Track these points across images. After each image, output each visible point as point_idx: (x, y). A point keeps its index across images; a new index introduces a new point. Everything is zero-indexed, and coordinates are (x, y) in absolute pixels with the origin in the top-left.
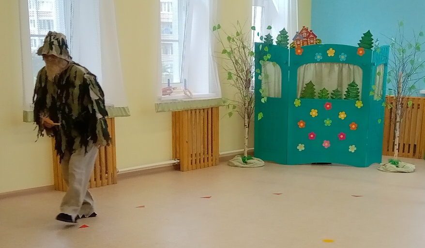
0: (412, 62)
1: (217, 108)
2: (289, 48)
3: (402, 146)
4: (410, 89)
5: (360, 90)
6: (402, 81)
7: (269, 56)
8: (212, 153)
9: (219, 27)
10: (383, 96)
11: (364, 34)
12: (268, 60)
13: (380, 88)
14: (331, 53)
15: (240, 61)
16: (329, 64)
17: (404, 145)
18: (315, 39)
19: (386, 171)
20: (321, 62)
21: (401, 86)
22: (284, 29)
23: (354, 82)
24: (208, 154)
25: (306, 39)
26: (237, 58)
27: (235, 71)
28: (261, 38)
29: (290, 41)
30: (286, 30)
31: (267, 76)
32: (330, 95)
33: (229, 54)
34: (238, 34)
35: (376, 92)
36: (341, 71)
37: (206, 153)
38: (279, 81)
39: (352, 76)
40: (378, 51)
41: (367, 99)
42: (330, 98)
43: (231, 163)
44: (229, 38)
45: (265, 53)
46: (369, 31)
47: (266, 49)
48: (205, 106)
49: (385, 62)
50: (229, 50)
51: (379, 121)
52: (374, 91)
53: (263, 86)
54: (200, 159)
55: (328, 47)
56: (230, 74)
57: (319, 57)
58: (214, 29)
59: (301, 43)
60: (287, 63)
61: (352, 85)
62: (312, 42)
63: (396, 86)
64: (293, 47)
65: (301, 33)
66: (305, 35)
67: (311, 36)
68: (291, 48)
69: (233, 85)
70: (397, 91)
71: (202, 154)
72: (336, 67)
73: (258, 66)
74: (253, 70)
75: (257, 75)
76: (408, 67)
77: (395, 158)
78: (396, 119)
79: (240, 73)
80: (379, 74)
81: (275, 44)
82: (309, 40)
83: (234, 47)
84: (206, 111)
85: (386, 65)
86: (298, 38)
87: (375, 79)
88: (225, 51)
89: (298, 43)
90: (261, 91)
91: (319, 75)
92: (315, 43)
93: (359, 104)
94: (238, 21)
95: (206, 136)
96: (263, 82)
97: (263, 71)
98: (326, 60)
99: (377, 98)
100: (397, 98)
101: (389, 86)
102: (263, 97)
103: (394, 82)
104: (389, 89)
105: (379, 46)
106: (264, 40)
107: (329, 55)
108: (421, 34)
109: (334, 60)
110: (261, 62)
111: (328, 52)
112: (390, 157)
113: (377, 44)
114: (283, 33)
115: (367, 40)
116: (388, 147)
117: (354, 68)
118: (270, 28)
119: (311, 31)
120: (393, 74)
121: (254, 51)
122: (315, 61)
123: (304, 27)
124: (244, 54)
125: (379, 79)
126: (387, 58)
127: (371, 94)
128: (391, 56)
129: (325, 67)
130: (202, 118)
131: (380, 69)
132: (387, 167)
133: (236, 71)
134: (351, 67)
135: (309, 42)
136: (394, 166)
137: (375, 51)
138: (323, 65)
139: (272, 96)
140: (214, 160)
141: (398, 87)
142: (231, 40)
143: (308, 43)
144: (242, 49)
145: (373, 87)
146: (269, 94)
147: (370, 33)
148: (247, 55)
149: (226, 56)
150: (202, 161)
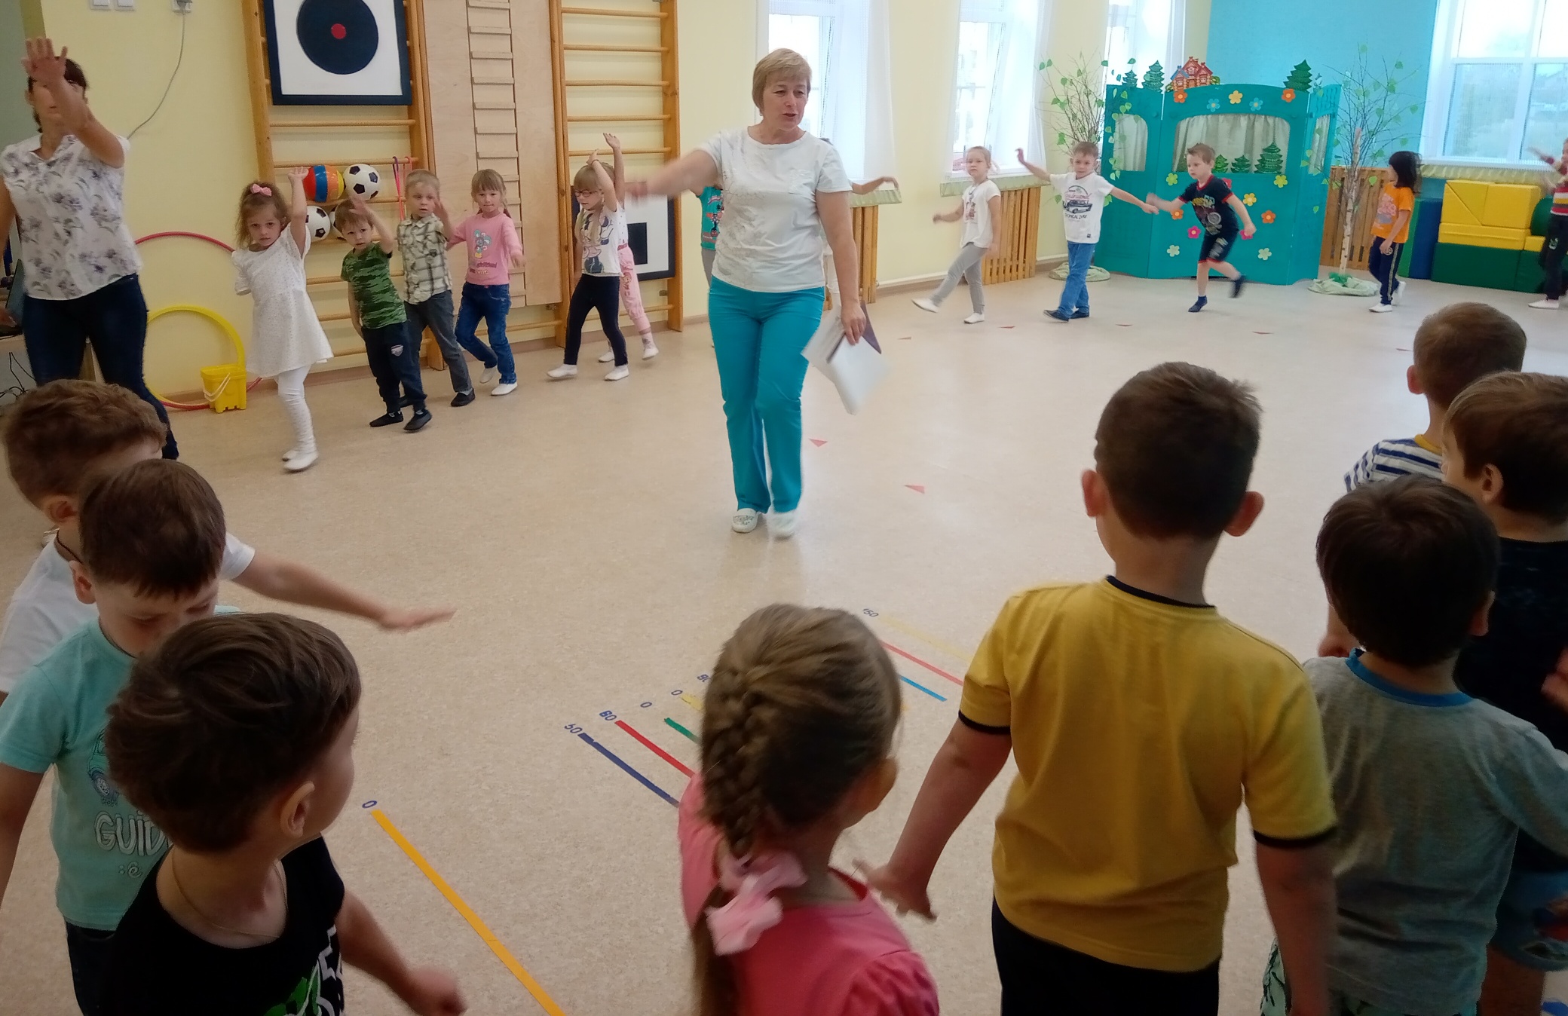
0: (1380, 112)
1: (1038, 188)
2: (1163, 93)
3: (1357, 251)
4: (1374, 156)
5: (1284, 158)
6: (1360, 142)
7: (1128, 107)
8: (1025, 258)
9: (1050, 63)
10: (1324, 168)
11: (1295, 67)
12: (1126, 112)
13: (1321, 154)
14: (1235, 98)
15: (1079, 116)
16: (1230, 117)
17: (1362, 248)
18: (1208, 77)
19: (1324, 291)
20: (1217, 112)
21: (1359, 152)
22: (1157, 62)
23: (1273, 145)
24: (1018, 259)
25: (1193, 78)
26: (1075, 111)
27: (1070, 131)
28: (1118, 78)
29: (1167, 80)
30: (1162, 64)
31: (1123, 138)
32: (1230, 166)
33: (1062, 105)
34: (1080, 73)
35: (1313, 161)
36: (1251, 127)
37: (1015, 258)
38: (1143, 143)
39: (1271, 134)
40: (1320, 93)
41: (1295, 174)
42: (1229, 171)
43: (1055, 274)
44: (1064, 81)
45: (1123, 102)
46: (1305, 61)
47: (1125, 95)
48: (1018, 186)
49: (1331, 112)
50: (1062, 99)
51: (1316, 209)
52: (1308, 160)
53: (1116, 153)
54: (1005, 267)
55: (1231, 88)
56: (1062, 135)
57: (1214, 105)
58: (1042, 67)
59: (1185, 83)
60: (1158, 115)
61: (1271, 150)
62: (1203, 81)
63: (1348, 151)
64: (1170, 91)
65: (1186, 67)
66: (1192, 70)
67: (1203, 72)
68: (1166, 92)
69: (1067, 153)
70: (1350, 160)
71: (1008, 260)
72: (1243, 121)
73: (1110, 122)
74: (1101, 129)
75: (1106, 136)
76: (1373, 121)
77: (1342, 270)
78: (1347, 205)
79: (1079, 135)
80: (1320, 131)
81: (1140, 86)
82: (1198, 78)
83: (1072, 92)
84: (1019, 193)
85: (1333, 116)
86: (1180, 75)
87: (1312, 141)
88: (1056, 101)
89: (1180, 84)
90: (1111, 161)
91: (1212, 133)
92: (1208, 83)
93: (1281, 181)
94: (1081, 54)
95: (1017, 232)
96: (1116, 146)
97: (1117, 130)
98: (1227, 109)
99: (1313, 171)
100: (1349, 171)
101: (1336, 151)
102: (1114, 171)
103: (1346, 145)
104: (1336, 157)
105: (1322, 86)
106: (1122, 80)
107: (1232, 102)
108: (1399, 65)
109: (1242, 109)
110: (1114, 116)
111: (1230, 97)
112: (1334, 269)
113: (1318, 82)
114: (1156, 70)
115: (1301, 77)
116: (1333, 251)
117: (1274, 121)
118: (1132, 61)
119: (1203, 64)
120: (1343, 131)
121: (1104, 101)
122: (1208, 112)
123: (1191, 58)
124: (1087, 104)
125: (1319, 141)
126: (1335, 105)
127: (1303, 164)
128: (1343, 104)
129: (1224, 122)
130: (1012, 203)
131: (1322, 123)
132: (1326, 286)
133: (1073, 130)
134: (1270, 120)
135: (1198, 81)
136: (1339, 285)
137: (1315, 92)
138: (1221, 118)
139: (1130, 168)
140: (1027, 269)
141: (1353, 154)
142: (1068, 82)
143: (1196, 84)
144: (1085, 96)
145: (1308, 153)
146: (1125, 166)
147: (1307, 65)
148: (1092, 106)
149: (1057, 107)
150: (1008, 270)
